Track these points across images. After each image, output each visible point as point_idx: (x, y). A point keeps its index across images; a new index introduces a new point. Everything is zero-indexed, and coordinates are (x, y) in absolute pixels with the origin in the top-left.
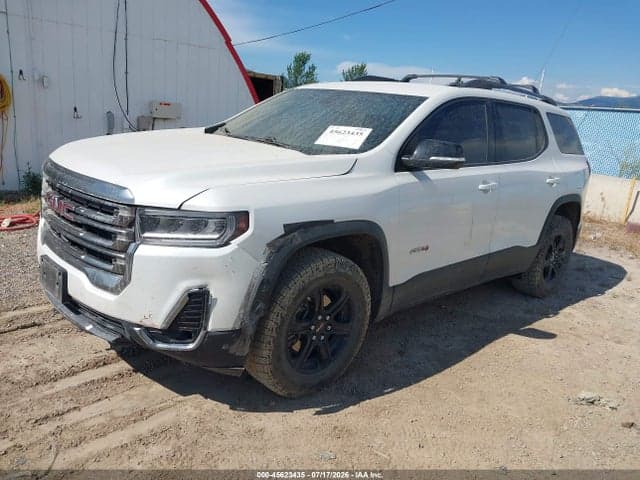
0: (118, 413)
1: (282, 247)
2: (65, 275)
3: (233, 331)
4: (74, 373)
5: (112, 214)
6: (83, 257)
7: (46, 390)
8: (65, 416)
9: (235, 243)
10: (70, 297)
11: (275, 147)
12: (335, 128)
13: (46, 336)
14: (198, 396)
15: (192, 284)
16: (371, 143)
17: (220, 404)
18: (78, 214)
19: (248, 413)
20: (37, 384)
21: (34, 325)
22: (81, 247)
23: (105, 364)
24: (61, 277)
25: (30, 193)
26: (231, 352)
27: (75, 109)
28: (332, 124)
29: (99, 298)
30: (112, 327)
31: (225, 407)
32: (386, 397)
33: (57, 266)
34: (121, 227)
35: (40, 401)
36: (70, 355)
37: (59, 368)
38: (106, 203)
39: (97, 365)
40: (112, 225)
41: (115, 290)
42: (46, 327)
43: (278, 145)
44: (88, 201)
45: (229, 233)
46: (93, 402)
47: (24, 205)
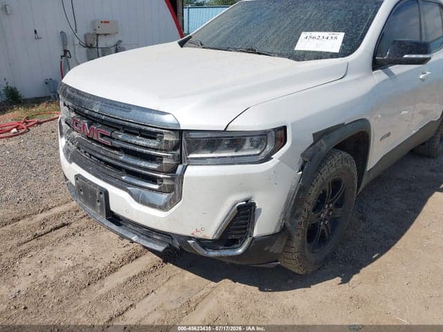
0: (169, 307)
1: (314, 155)
2: (106, 194)
3: (274, 235)
4: (115, 270)
5: (155, 139)
6: (124, 178)
7: (99, 290)
8: (126, 314)
9: (276, 156)
10: (112, 212)
11: (258, 55)
12: (308, 34)
13: (77, 235)
14: (227, 280)
15: (238, 198)
16: (349, 47)
17: (247, 286)
18: (114, 139)
19: (276, 293)
20: (89, 284)
21: (64, 225)
22: (119, 168)
23: (137, 257)
24: (102, 196)
25: (11, 104)
26: (271, 251)
27: (35, 31)
28: (302, 31)
29: (146, 214)
30: (159, 238)
31: (255, 289)
32: (375, 263)
33: (96, 185)
34: (166, 151)
35: (98, 302)
36: (104, 251)
37: (100, 266)
38: (149, 128)
39: (130, 260)
40: (156, 149)
41: (164, 208)
42: (73, 225)
43: (260, 54)
44: (124, 126)
45: (269, 148)
46: (144, 298)
47: (11, 114)
